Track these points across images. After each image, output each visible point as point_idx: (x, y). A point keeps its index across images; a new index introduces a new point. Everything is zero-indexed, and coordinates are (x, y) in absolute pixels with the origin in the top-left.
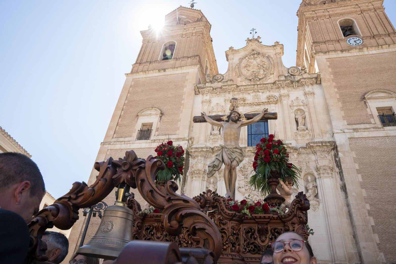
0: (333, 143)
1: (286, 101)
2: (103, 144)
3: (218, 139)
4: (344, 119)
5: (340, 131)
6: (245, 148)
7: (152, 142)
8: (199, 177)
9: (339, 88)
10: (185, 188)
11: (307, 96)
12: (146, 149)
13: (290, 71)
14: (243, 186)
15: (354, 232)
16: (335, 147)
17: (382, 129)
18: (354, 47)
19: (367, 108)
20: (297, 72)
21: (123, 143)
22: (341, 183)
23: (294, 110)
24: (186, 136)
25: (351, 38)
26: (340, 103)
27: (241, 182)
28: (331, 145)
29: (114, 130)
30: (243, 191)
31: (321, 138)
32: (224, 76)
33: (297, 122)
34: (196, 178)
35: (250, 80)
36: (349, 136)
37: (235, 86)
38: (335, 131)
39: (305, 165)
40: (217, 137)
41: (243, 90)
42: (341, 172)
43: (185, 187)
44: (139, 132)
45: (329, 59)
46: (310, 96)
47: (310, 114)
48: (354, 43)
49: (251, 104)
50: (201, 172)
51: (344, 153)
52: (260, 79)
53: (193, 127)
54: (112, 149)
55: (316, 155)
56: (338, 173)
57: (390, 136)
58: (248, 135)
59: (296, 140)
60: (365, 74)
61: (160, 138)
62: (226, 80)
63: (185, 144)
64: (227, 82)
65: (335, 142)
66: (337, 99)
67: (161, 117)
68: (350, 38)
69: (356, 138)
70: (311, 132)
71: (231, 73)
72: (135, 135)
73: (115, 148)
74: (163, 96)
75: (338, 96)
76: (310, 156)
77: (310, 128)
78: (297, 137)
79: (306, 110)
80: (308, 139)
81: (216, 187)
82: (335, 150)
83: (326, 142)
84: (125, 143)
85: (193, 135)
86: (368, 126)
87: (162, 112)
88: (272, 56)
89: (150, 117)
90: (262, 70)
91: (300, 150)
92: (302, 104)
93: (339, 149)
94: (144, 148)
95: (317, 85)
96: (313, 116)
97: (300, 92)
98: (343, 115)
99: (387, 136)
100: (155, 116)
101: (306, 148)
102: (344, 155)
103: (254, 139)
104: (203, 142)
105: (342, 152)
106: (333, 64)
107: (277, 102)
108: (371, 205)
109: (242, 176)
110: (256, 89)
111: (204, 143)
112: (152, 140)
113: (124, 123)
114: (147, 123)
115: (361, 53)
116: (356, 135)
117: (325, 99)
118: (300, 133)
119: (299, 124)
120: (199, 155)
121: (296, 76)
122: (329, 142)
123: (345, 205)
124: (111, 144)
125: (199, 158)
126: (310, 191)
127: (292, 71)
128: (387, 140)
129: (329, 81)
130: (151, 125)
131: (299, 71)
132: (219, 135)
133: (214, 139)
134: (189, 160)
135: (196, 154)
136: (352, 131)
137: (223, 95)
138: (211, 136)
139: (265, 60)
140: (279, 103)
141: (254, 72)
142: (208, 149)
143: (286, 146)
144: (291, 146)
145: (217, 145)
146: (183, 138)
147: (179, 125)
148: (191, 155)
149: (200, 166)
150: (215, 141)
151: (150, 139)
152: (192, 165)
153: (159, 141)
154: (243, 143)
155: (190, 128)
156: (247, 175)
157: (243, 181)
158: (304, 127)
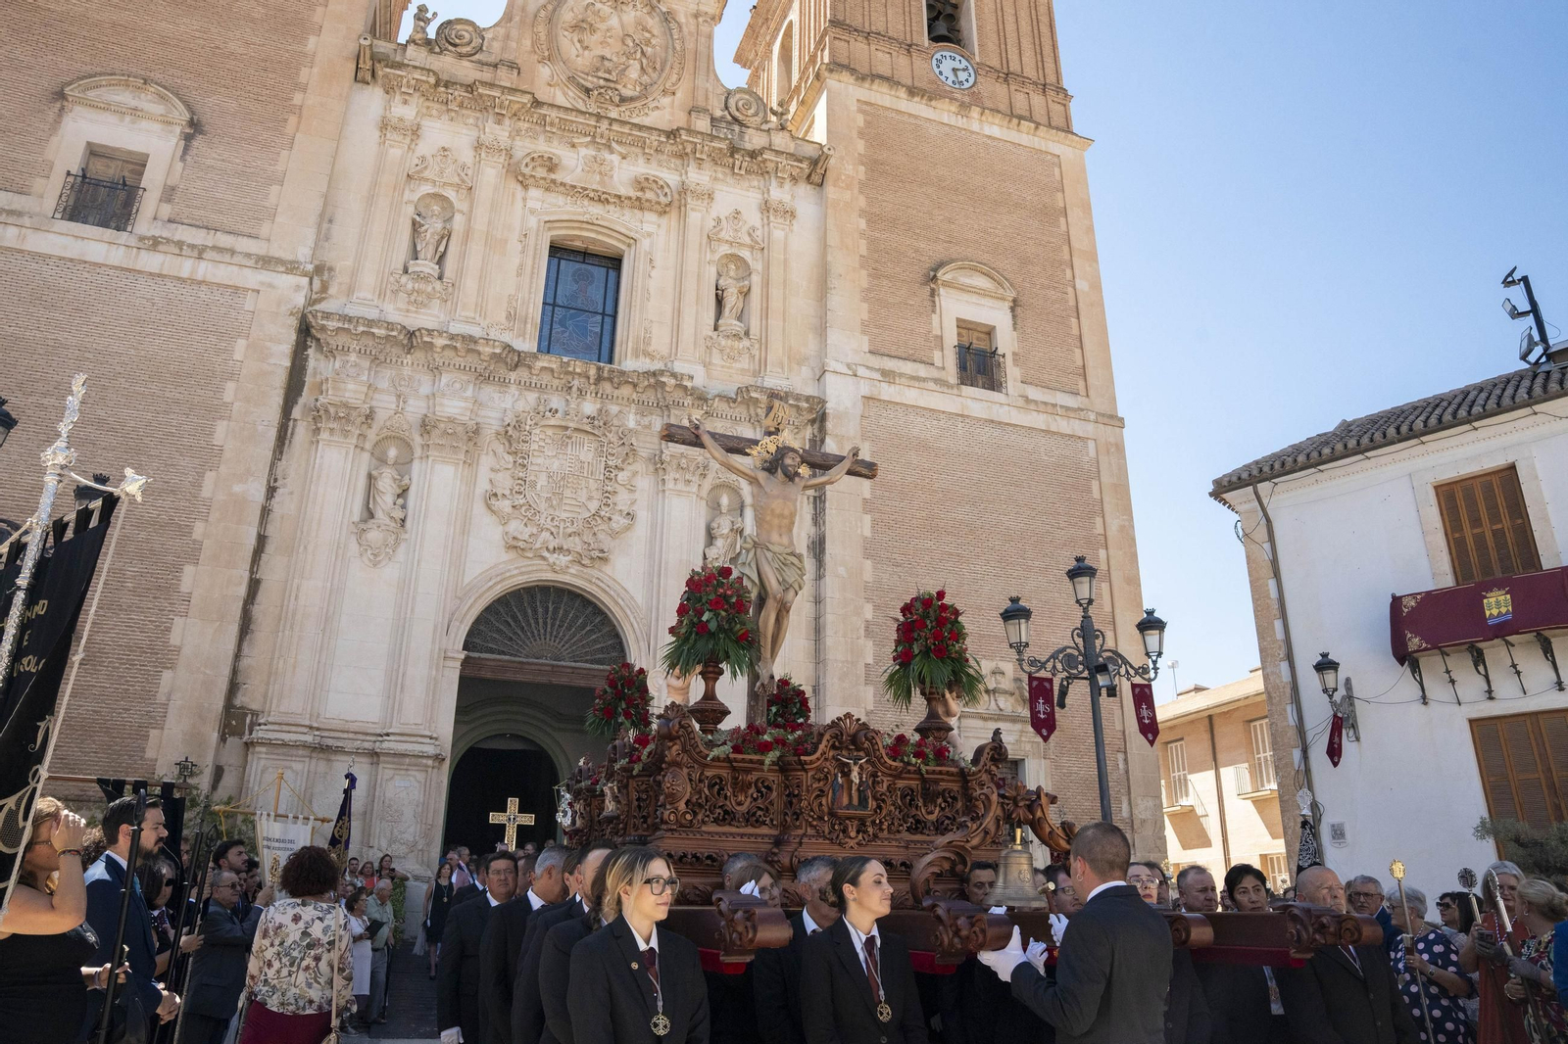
0: (819, 403)
1: (699, 215)
3: (430, 297)
4: (864, 332)
5: (845, 370)
6: (534, 356)
7: (141, 245)
8: (346, 433)
9: (873, 219)
10: (281, 465)
11: (772, 218)
12: (111, 272)
13: (732, 102)
14: (507, 492)
15: (817, 678)
16: (818, 415)
17: (955, 391)
18: (948, 88)
19: (934, 312)
20: (756, 114)
22: (813, 530)
23: (717, 257)
24: (303, 253)
25: (948, 54)
26: (864, 273)
28: (811, 410)
30: (506, 510)
31: (785, 376)
32: (488, 36)
33: (720, 302)
34: (331, 434)
35: (587, 91)
36: (865, 389)
37: (526, 99)
38: (832, 365)
40: (430, 288)
41: (552, 124)
42: (820, 497)
43: (284, 462)
44: (71, 180)
45: (866, 103)
46: (781, 221)
47: (766, 284)
48: (952, 78)
49: (574, 191)
50: (354, 414)
51: (841, 440)
52: (623, 100)
53: (330, 221)
55: (758, 430)
56: (811, 499)
57: (968, 416)
58: (544, 303)
59: (707, 365)
60: (954, 197)
61: (184, 239)
62: (492, 59)
63: (298, 288)
64: (495, 66)
65: (823, 402)
66: (857, 258)
67: (188, 139)
68: (944, 53)
69: (884, 401)
70: (757, 346)
71: (514, 33)
72: (52, 191)
74: (201, 41)
75: (863, 249)
76: (739, 429)
77: (758, 334)
78: (710, 353)
79: (756, 265)
80: (742, 371)
81: (406, 481)
82: (816, 426)
83: (798, 398)
85: (329, 257)
86: (922, 371)
87: (195, 117)
88: (682, 20)
89: (133, 122)
90: (637, 66)
91: (715, 405)
92: (747, 240)
93: (829, 425)
94: (100, 265)
95: (809, 187)
96: (775, 292)
97: (750, 194)
98: (865, 316)
99: (962, 416)
100: (157, 127)
101: (735, 401)
103: (562, 323)
104: (370, 297)
105: (836, 436)
106: (876, 129)
107: (668, 209)
108: (877, 607)
109: (506, 456)
110: (602, 137)
111: (375, 303)
112: (142, 239)
114: (118, 149)
115: (961, 122)
116: (888, 392)
117: (824, 246)
118: (723, 343)
119: (727, 311)
120: (354, 345)
121: (750, 131)
122: (808, 399)
123: (812, 599)
125: (353, 357)
126: (719, 543)
127: (740, 104)
128: (960, 425)
129: (849, 187)
130: (139, 163)
131: (761, 115)
132: (438, 282)
133: (415, 294)
134: (306, 359)
135: (342, 340)
136: (877, 376)
137: (471, 121)
138: (404, 279)
139: (653, 23)
140: (674, 214)
141: (606, 63)
142: (394, 333)
143: (673, 382)
144: (689, 384)
145: (426, 318)
146: (292, 262)
147: (273, 199)
148: (318, 340)
149: (352, 391)
150: (418, 302)
151: (129, 228)
152: (318, 379)
153: (177, 251)
154: (522, 334)
155: (319, 225)
156: (526, 456)
157: (509, 472)
158: (738, 323)
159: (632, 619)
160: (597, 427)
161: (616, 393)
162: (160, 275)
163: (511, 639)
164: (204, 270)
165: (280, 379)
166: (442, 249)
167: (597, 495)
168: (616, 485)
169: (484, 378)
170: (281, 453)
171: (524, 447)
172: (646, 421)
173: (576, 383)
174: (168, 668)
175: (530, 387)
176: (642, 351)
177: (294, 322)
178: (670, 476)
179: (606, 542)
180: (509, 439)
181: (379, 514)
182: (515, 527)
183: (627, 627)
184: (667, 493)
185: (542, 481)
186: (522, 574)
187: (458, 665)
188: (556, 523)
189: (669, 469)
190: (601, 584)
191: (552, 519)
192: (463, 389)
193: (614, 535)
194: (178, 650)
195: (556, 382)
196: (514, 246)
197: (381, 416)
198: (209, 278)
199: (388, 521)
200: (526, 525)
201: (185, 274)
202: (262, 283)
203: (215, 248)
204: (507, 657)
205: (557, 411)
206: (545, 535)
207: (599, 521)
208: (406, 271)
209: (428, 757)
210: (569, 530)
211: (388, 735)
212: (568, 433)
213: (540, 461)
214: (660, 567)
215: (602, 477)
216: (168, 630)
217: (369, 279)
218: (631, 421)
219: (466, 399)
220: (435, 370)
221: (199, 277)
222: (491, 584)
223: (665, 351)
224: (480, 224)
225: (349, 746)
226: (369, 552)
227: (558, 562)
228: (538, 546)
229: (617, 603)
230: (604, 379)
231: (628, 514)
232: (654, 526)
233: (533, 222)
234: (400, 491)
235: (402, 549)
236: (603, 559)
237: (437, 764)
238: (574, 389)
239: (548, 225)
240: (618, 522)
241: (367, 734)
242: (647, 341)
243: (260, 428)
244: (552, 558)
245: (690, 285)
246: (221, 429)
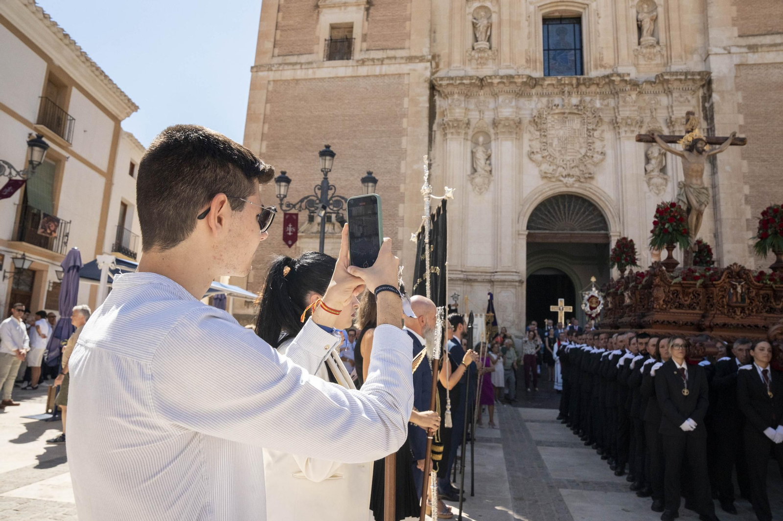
0: (706, 75)
2: (255, 69)
3: (487, 59)
4: (734, 25)
5: (722, 51)
6: (543, 79)
7: (358, 64)
8: (458, 133)
10: (432, 153)
12: (348, 79)
14: (539, 150)
16: (706, 82)
21: (298, 67)
24: (425, 51)
27: (534, 143)
28: (701, 80)
29: (273, 40)
30: (539, 159)
31: (684, 63)
33: (640, 28)
34: (452, 135)
36: (736, 60)
38: (714, 50)
39: (649, 115)
40: (486, 55)
42: (711, 129)
44: (327, 42)
47: (667, 10)
50: (461, 123)
51: (722, 93)
53: (435, 32)
54: (277, 81)
55: (670, 96)
56: (706, 130)
58: (544, 50)
59: (636, 65)
61: (374, 57)
63: (426, 68)
65: (709, 73)
67: (367, 10)
69: (750, 65)
70: (665, 49)
72: (321, 49)
73: (284, 78)
76: (659, 98)
77: (665, 41)
78: (638, 58)
80: (657, 65)
81: (489, 152)
82: (705, 88)
83: (693, 74)
84: (303, 67)
85: (437, 50)
89: (345, 9)
91: (644, 87)
93: (714, 86)
94: (344, 77)
96: (674, 15)
98: (734, 15)
100: (354, 8)
101: (655, 83)
102: (723, 98)
103: (554, 59)
104: (459, 65)
105: (719, 92)
108: (752, 187)
109: (536, 132)
111: (462, 67)
112: (358, 61)
113: (291, 22)
114: (339, 24)
116: (752, 58)
118: (644, 51)
119: (645, 33)
120: (456, 90)
122: (699, 73)
124: (274, 69)
125: (456, 96)
126: (653, 162)
130: (350, 27)
132: (490, 51)
133: (480, 59)
134: (435, 101)
135: (450, 89)
136: (744, 50)
138: (473, 53)
142: (474, 81)
143: (618, 79)
144: (627, 78)
145: (486, 71)
146: (421, 57)
147: (408, 28)
148: (439, 91)
149: (458, 113)
150: (482, 62)
151: (352, 58)
152: (442, 109)
153: (372, 63)
154: (535, 69)
155: (430, 35)
156: (546, 130)
157: (538, 140)
158: (651, 38)
159: (609, 206)
160: (579, 110)
161: (588, 90)
162: (368, 76)
163: (548, 222)
164: (386, 69)
165: (425, 113)
166: (489, 33)
167: (585, 145)
168: (594, 139)
169: (519, 95)
170: (431, 147)
171: (544, 126)
172: (605, 102)
173: (566, 89)
174: (398, 250)
175: (542, 95)
176: (600, 65)
177: (427, 85)
178: (622, 130)
179: (592, 169)
180: (536, 123)
181: (479, 169)
182: (545, 167)
183: (607, 211)
184: (622, 139)
185: (555, 142)
186: (551, 190)
187: (525, 237)
188: (565, 162)
189: (621, 126)
190: (591, 190)
191: (563, 161)
192: (510, 102)
193: (596, 164)
194: (402, 241)
195: (556, 90)
196: (524, 24)
197: (473, 123)
198: (388, 72)
199: (483, 172)
200: (550, 165)
201: (377, 73)
202: (410, 70)
203: (388, 58)
204: (547, 231)
205: (558, 105)
206: (560, 169)
207: (587, 158)
208: (473, 49)
209: (516, 282)
210: (573, 165)
211: (496, 272)
212: (566, 115)
213: (553, 132)
214: (622, 178)
215: (586, 136)
216: (397, 233)
217: (457, 57)
218: (598, 104)
219: (512, 107)
220: (495, 95)
221: (383, 73)
222: (536, 196)
223: (612, 63)
224: (505, 17)
225: (479, 279)
226: (477, 188)
227: (568, 182)
228: (557, 175)
229: (600, 199)
230: (581, 84)
231: (602, 153)
232: (616, 158)
233: (532, 8)
234: (486, 157)
235: (492, 185)
236: (592, 178)
237: (520, 284)
238: (566, 92)
239: (540, 8)
240: (597, 157)
241: (487, 273)
242: (601, 59)
243: (421, 137)
244: (565, 180)
245: (622, 23)
246: (404, 140)
